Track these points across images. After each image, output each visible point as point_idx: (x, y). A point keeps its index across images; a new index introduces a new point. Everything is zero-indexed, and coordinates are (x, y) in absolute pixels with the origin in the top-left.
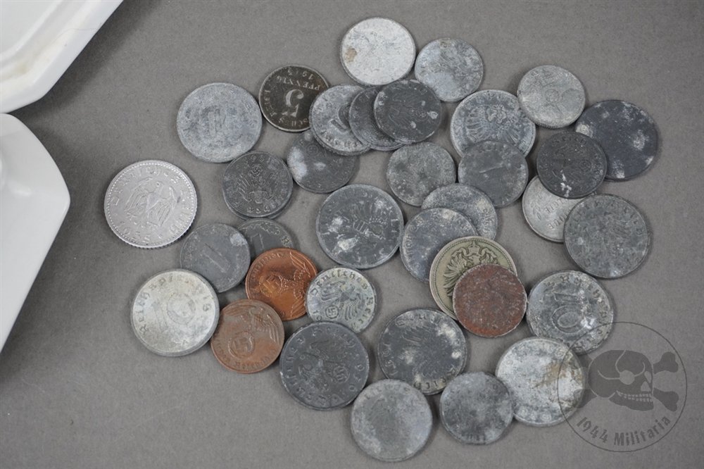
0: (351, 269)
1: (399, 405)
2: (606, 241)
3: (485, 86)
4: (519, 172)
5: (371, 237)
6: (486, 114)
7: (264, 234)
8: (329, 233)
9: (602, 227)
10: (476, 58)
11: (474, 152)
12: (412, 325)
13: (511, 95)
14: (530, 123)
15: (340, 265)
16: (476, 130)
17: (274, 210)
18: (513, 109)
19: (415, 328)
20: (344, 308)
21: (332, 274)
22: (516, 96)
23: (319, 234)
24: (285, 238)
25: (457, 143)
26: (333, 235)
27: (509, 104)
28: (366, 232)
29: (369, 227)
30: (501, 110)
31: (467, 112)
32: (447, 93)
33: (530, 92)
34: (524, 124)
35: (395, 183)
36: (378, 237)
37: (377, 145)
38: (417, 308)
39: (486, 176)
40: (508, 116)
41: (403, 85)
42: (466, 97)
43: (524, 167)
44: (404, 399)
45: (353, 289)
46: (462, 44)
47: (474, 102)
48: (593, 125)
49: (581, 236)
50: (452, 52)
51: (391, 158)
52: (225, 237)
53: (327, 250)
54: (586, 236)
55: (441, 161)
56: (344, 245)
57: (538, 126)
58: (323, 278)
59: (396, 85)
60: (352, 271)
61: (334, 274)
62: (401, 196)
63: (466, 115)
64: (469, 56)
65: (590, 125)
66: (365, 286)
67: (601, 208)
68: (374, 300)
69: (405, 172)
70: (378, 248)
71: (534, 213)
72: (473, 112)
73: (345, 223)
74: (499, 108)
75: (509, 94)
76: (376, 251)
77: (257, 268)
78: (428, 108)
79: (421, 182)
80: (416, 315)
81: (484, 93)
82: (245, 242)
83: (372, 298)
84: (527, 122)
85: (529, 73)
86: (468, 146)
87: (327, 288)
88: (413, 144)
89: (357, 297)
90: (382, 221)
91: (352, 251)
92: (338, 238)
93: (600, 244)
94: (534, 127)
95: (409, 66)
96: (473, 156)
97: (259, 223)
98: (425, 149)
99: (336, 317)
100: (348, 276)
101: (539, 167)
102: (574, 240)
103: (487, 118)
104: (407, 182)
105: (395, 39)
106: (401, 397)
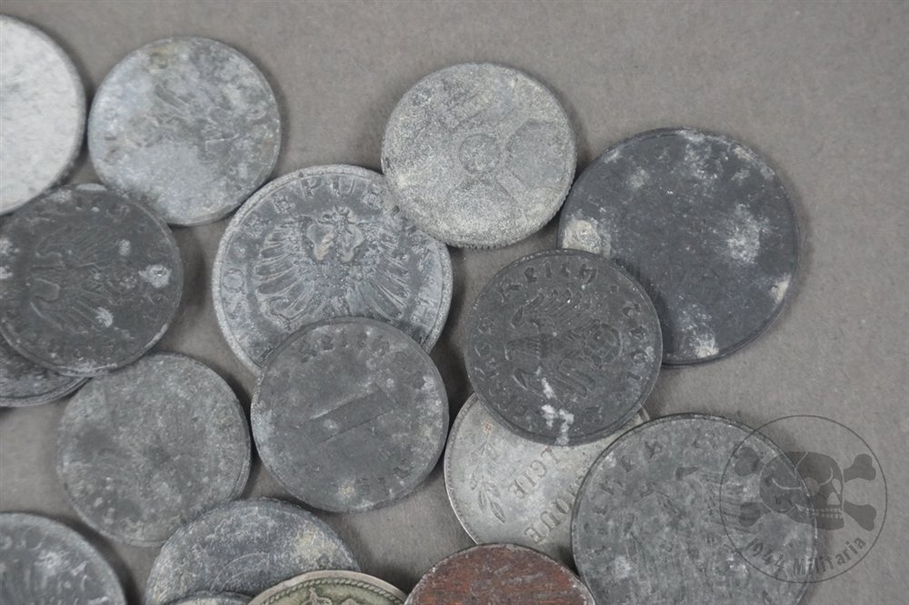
2: (693, 554)
3: (293, 156)
4: (421, 398)
6: (306, 242)
9: (678, 515)
10: (255, 81)
11: (288, 364)
13: (366, 173)
14: (433, 246)
16: (284, 294)
18: (378, 212)
22: (379, 171)
25: (238, 342)
27: (365, 201)
30: (346, 222)
31: (252, 246)
32: (188, 200)
33: (417, 156)
34: (416, 250)
35: (84, 491)
37: (12, 397)
39: (331, 425)
40: (369, 236)
41: (60, 206)
42: (243, 202)
43: (432, 383)
46: (207, 50)
47: (268, 215)
48: (608, 216)
49: (622, 553)
50: (183, 78)
51: (63, 421)
54: (635, 548)
55: (202, 405)
57: (455, 251)
59: (39, 209)
62: (104, 526)
63: (252, 254)
64: (233, 80)
65: (597, 216)
67: (664, 459)
69: (107, 455)
71: (482, 507)
72: (268, 243)
74: (339, 218)
75: (361, 172)
78: (140, 260)
79: (156, 476)
81: (289, 180)
84: (424, 242)
85: (406, 99)
86: (272, 346)
88: (112, 371)
93: (678, 564)
94: (445, 254)
95: (69, 144)
96: (285, 374)
98: (153, 378)
101: (472, 371)
102: (602, 570)
103: (310, 252)
104: (117, 482)
105: (19, 70)
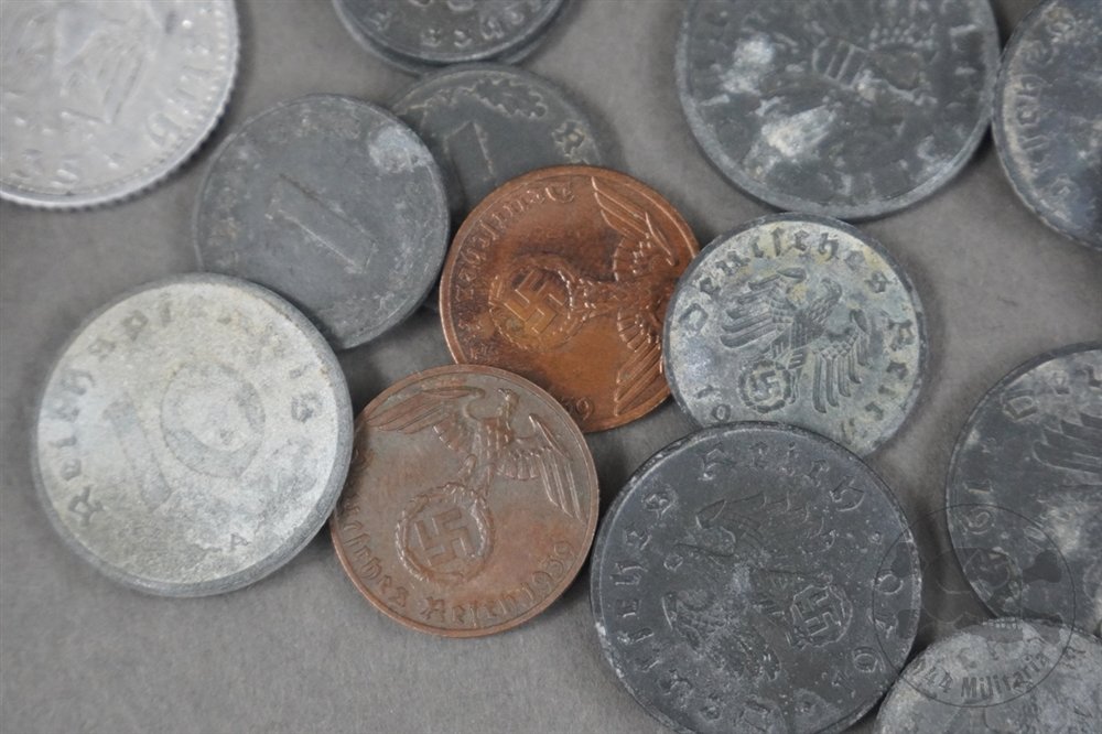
0: (822, 221)
1: (1047, 711)
5: (883, 101)
7: (490, 119)
8: (725, 99)
12: (1065, 408)
15: (777, 212)
17: (518, 29)
19: (1078, 422)
20: (809, 368)
21: (755, 246)
23: (691, 105)
24: (570, 131)
26: (743, 103)
28: (864, 84)
29: (872, 65)
36: (908, 96)
38: (1081, 347)
44: (1065, 690)
45: (834, 296)
52: (351, 143)
53: (726, 161)
56: (785, 137)
58: (722, 265)
60: (824, 229)
61: (760, 245)
66: (878, 283)
68: (914, 330)
70: (913, 136)
73: (782, 58)
76: (906, 148)
77: (478, 248)
80: (1077, 372)
82: (425, 157)
83: (907, 324)
87: (740, 301)
89: (854, 323)
90: (917, 37)
91: (816, 156)
92: (760, 112)
97: (466, 82)
99: (780, 405)
100: (814, 250)
106: (1052, 681)
